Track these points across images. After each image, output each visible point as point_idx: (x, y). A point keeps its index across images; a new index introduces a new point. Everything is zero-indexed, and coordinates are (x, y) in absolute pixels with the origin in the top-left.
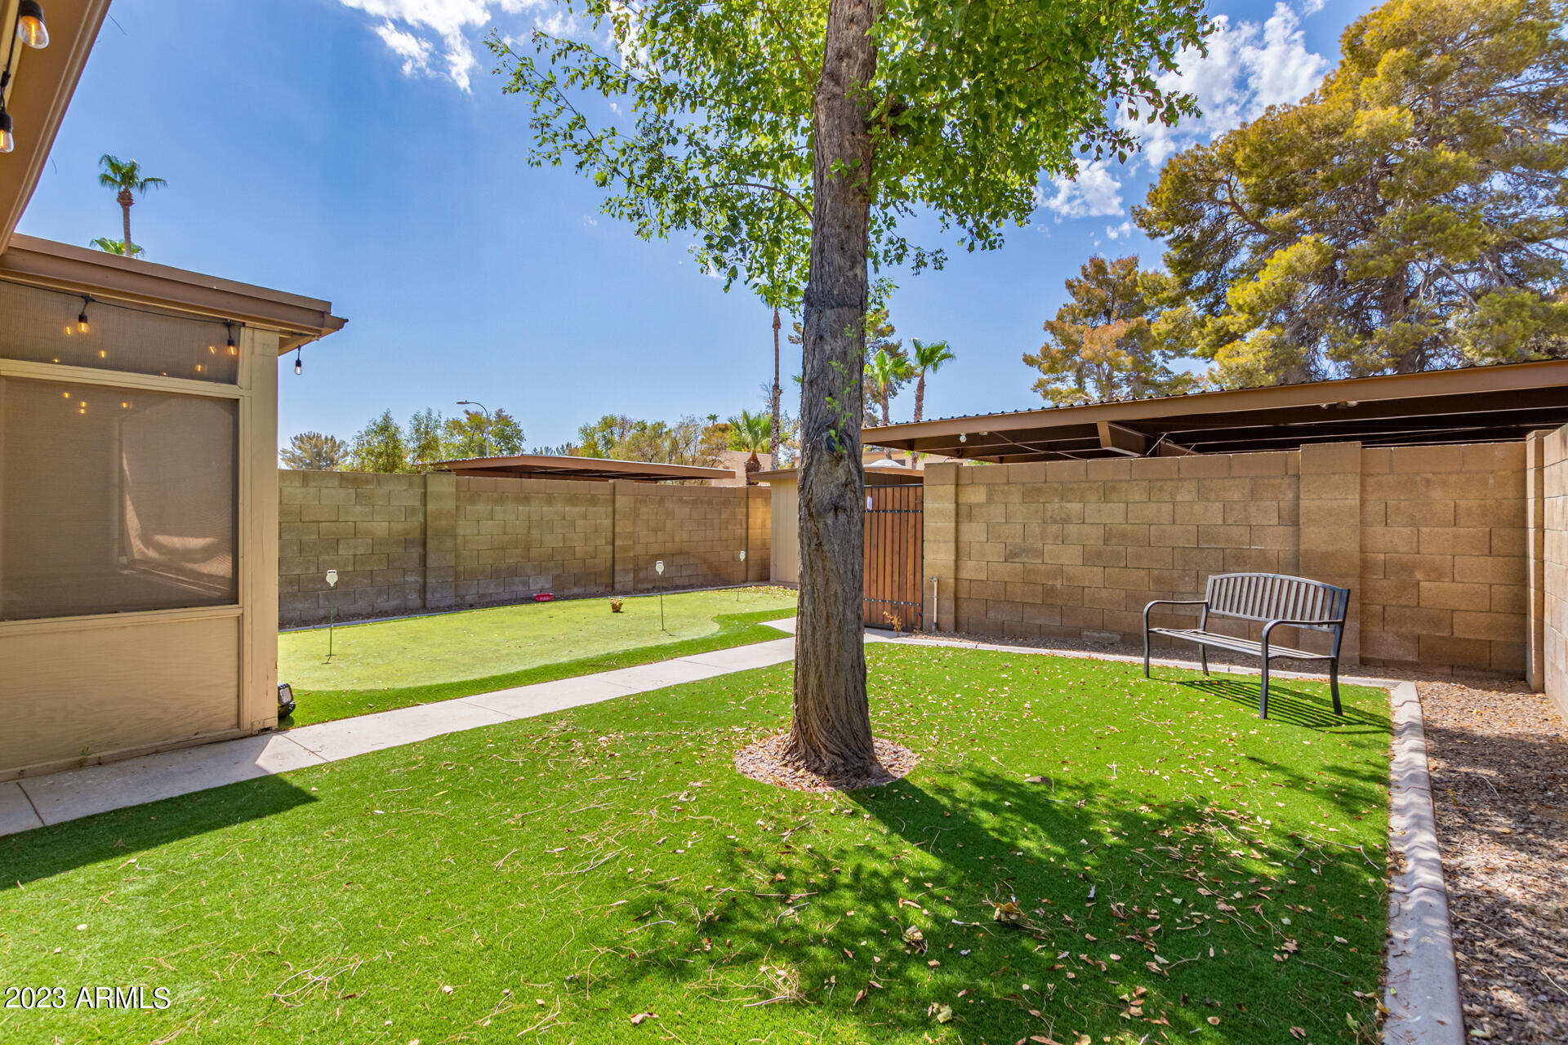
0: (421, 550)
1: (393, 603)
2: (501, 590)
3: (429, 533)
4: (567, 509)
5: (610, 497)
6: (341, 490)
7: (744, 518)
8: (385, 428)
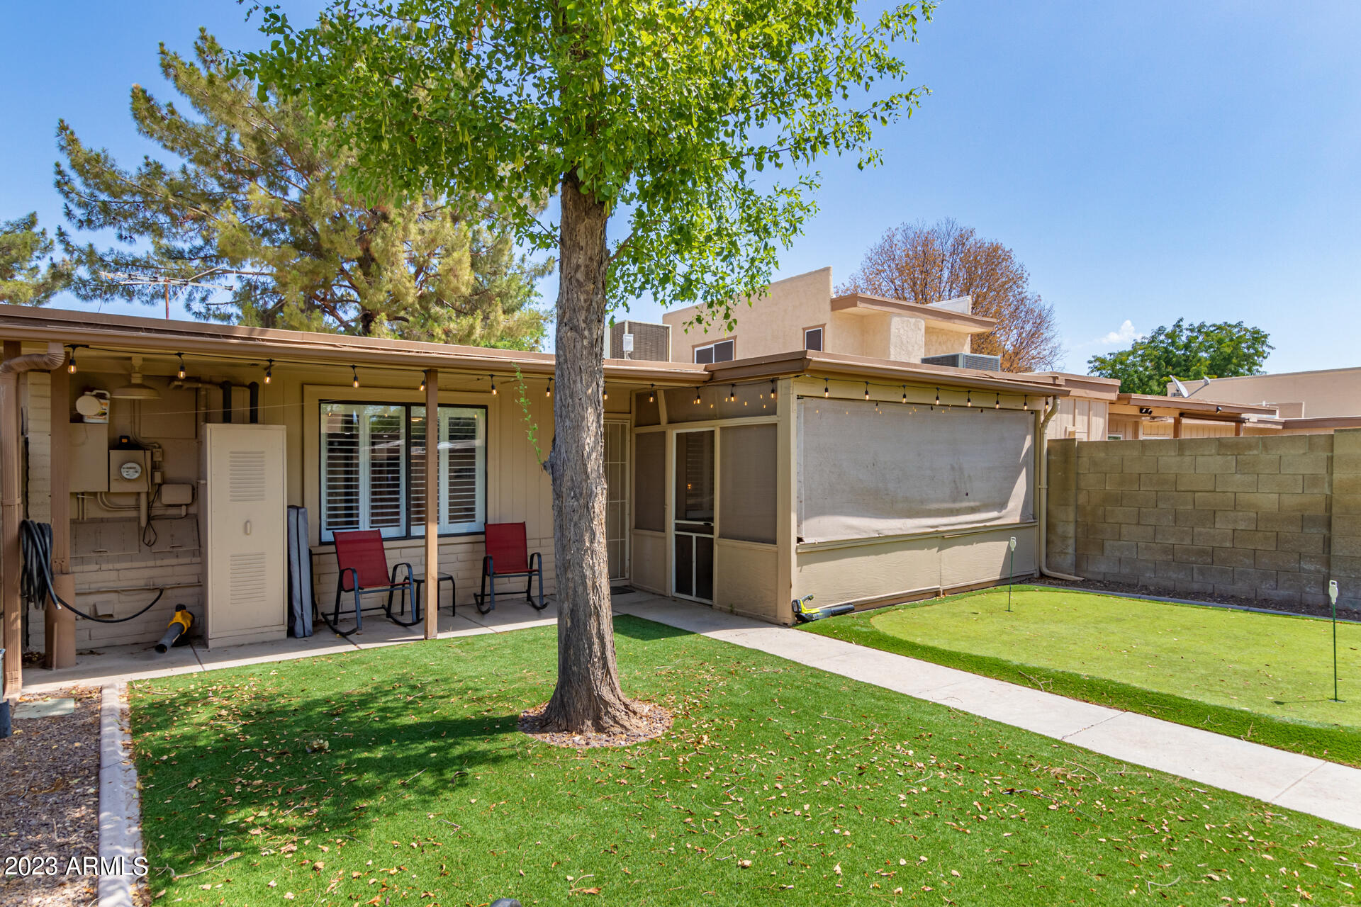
0: (1324, 532)
1: (1283, 593)
3: (1334, 510)
6: (1219, 457)
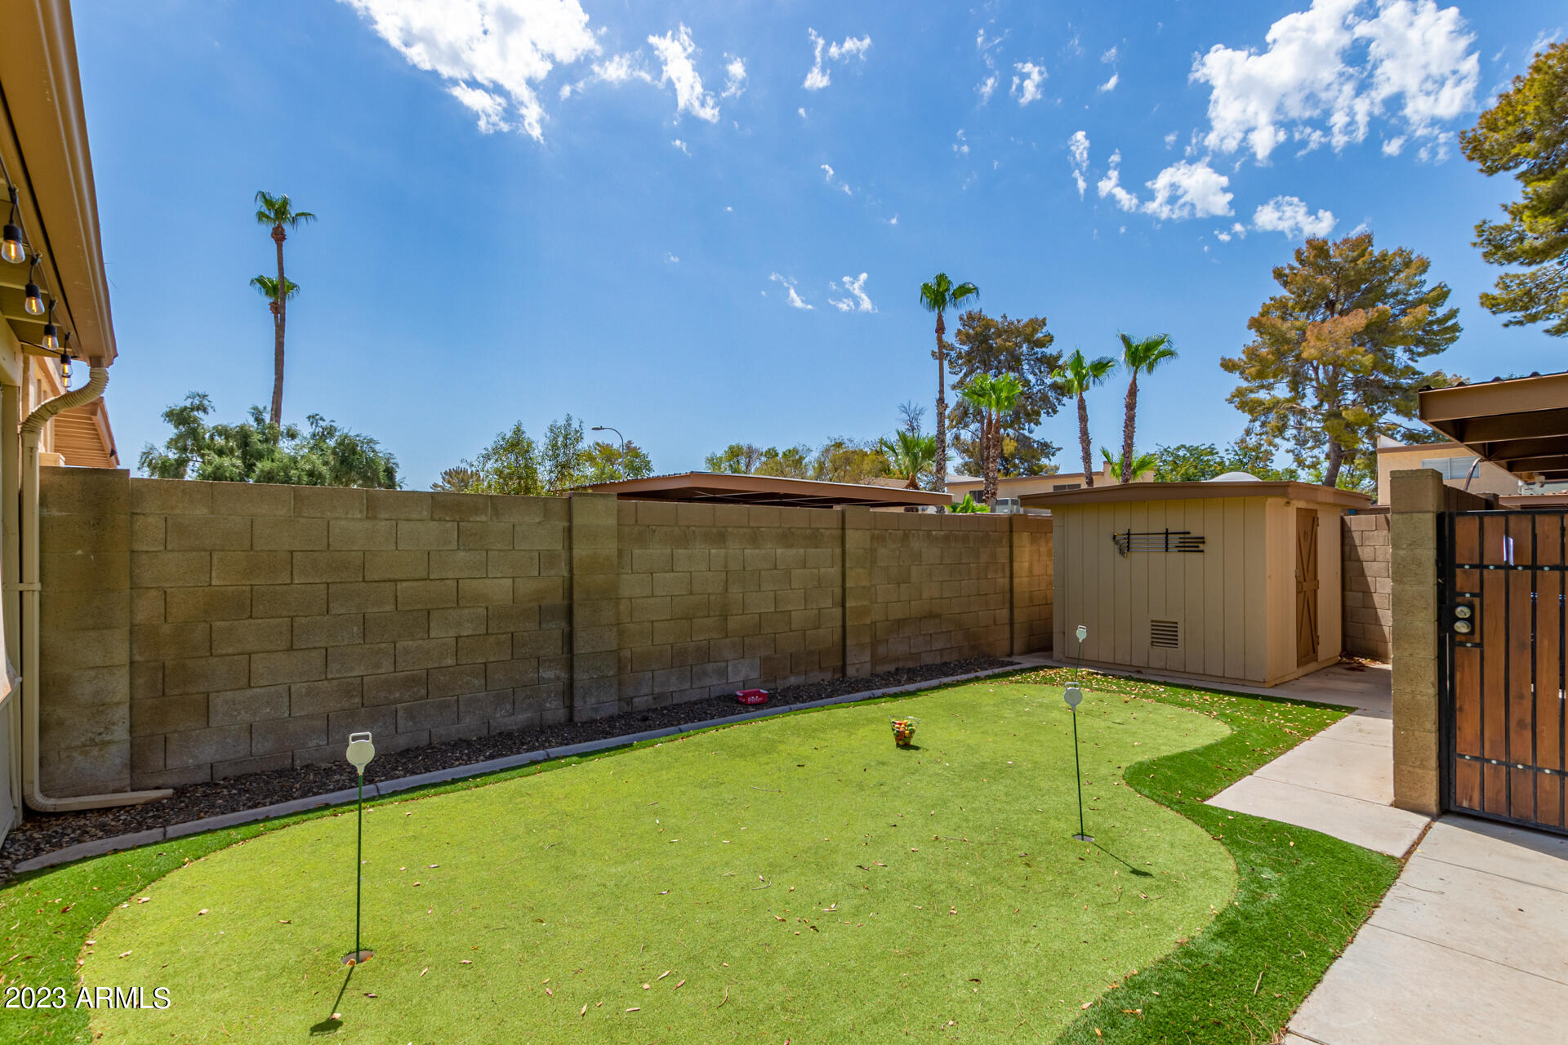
0: (564, 625)
1: (521, 718)
2: (687, 686)
3: (577, 596)
4: (779, 551)
5: (838, 532)
7: (1006, 561)
8: (516, 444)
